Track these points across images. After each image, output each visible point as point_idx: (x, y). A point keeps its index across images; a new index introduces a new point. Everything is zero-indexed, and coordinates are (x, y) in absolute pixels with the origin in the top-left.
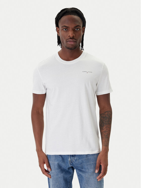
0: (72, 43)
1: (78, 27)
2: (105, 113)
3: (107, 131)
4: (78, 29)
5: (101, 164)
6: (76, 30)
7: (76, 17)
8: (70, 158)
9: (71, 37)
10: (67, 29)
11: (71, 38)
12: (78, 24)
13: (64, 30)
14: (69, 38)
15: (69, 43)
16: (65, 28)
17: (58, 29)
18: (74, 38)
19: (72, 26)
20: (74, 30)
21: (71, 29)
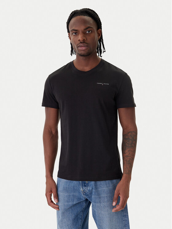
0: (84, 48)
1: (89, 29)
2: (128, 133)
3: (130, 155)
4: (90, 32)
5: (120, 195)
6: (87, 32)
8: (82, 189)
9: (82, 41)
10: (77, 33)
11: (81, 43)
12: (89, 25)
13: (74, 34)
14: (79, 42)
15: (80, 48)
16: (74, 32)
18: (86, 42)
19: (81, 28)
20: (84, 33)
21: (81, 32)
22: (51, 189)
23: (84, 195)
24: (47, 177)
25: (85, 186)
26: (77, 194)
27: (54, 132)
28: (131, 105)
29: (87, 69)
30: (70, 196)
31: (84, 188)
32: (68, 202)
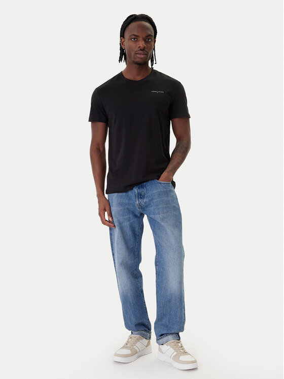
0: (142, 56)
1: (150, 37)
4: (150, 40)
6: (147, 40)
7: (148, 25)
8: (137, 201)
10: (137, 39)
11: (141, 50)
12: (150, 33)
13: (133, 40)
14: (139, 49)
15: (138, 56)
16: (133, 37)
17: (123, 40)
18: (145, 50)
19: (142, 35)
20: (145, 40)
21: (141, 38)
22: (105, 207)
23: (139, 208)
24: (98, 196)
25: (141, 198)
26: (131, 207)
27: (101, 149)
28: (185, 115)
29: (139, 78)
30: (124, 209)
31: (140, 200)
32: (123, 216)
